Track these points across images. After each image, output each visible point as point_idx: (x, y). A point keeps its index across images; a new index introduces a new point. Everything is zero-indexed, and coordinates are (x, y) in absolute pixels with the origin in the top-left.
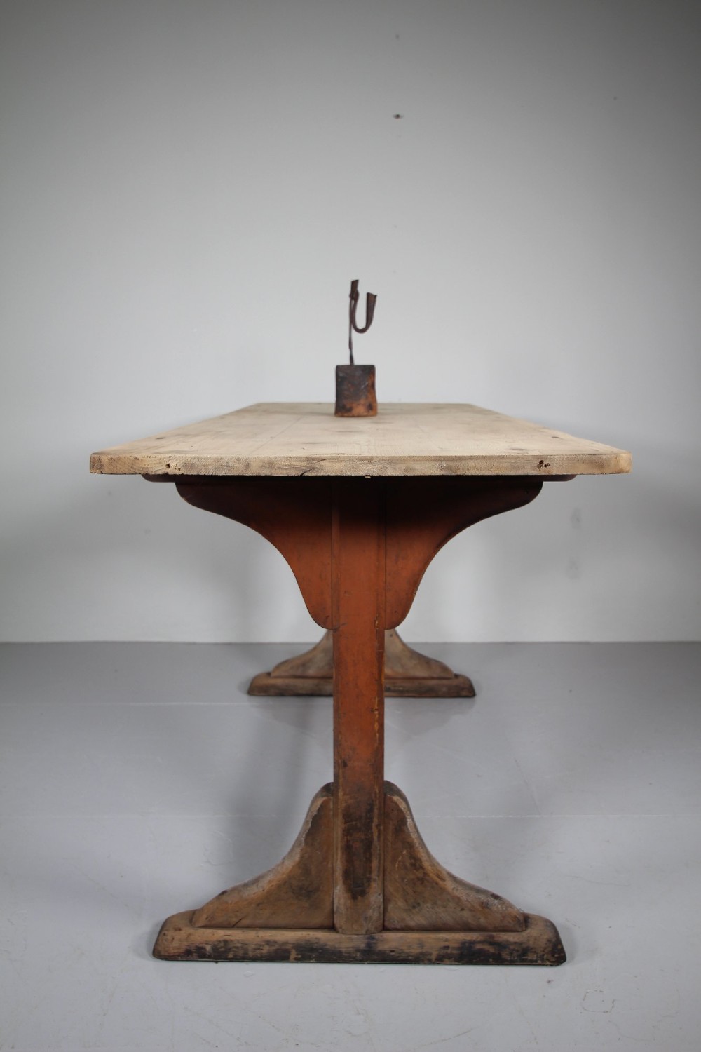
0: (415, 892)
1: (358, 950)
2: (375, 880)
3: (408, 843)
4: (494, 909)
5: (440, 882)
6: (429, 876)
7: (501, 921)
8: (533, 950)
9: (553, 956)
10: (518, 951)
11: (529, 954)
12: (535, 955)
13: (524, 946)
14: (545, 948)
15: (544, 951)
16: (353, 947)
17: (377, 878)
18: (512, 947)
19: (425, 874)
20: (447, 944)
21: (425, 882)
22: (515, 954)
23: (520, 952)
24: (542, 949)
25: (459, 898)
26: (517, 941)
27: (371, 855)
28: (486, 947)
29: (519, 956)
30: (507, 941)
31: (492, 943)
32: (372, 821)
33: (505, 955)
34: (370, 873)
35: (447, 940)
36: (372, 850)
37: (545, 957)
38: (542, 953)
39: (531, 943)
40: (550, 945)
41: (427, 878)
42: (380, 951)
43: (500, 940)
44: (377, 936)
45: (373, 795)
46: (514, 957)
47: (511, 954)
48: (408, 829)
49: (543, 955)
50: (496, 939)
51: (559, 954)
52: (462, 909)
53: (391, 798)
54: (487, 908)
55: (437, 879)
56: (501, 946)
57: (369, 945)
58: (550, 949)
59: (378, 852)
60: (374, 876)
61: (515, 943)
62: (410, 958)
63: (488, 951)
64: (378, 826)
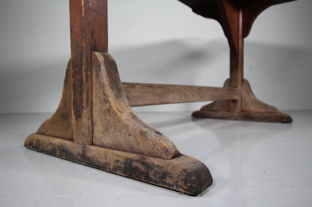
0: (106, 119)
1: (79, 155)
2: (85, 108)
3: (102, 84)
4: (149, 137)
5: (118, 113)
6: (112, 108)
7: (152, 147)
8: (170, 175)
9: (186, 184)
10: (159, 173)
11: (168, 178)
12: (172, 180)
13: (164, 170)
14: (180, 175)
15: (178, 178)
16: (78, 152)
17: (86, 106)
18: (156, 169)
19: (110, 107)
20: (118, 158)
21: (110, 112)
22: (158, 175)
23: (161, 175)
24: (177, 176)
25: (127, 126)
26: (160, 165)
27: (82, 90)
28: (139, 165)
29: (160, 178)
30: (153, 164)
31: (143, 163)
32: (82, 67)
33: (151, 175)
34: (83, 102)
35: (118, 156)
36: (83, 87)
37: (179, 183)
38: (177, 179)
39: (169, 169)
40: (185, 174)
41: (111, 109)
42: (88, 157)
43: (149, 161)
44: (87, 146)
45: (82, 49)
46: (157, 178)
47: (155, 175)
48: (102, 74)
49: (178, 181)
50: (146, 160)
51: (191, 183)
52: (130, 135)
53: (94, 54)
54: (144, 136)
55: (116, 110)
56: (149, 167)
57: (84, 152)
58: (183, 177)
59: (86, 88)
60: (84, 104)
61: (158, 166)
62: (101, 165)
63: (141, 169)
64: (86, 70)
